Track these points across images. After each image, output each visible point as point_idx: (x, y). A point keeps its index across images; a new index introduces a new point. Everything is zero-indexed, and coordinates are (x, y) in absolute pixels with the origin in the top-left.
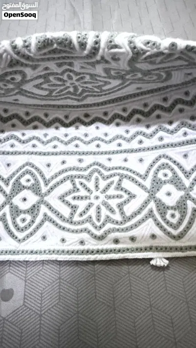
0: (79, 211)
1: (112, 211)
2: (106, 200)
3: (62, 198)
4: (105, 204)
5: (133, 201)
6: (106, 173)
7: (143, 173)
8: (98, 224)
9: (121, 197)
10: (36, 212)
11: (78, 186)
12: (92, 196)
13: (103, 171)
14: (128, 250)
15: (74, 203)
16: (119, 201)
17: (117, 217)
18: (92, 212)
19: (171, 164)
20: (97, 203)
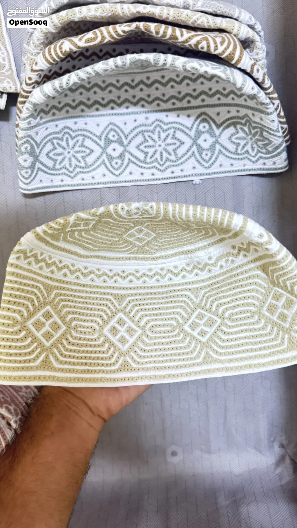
0: (149, 155)
1: (170, 154)
2: (166, 147)
3: (138, 147)
4: (165, 150)
5: (182, 146)
6: (165, 127)
7: (189, 126)
8: (161, 163)
9: (175, 144)
10: (123, 157)
11: (148, 138)
12: (157, 145)
13: (163, 125)
14: (179, 177)
15: (146, 150)
16: (173, 147)
17: (173, 158)
18: (158, 155)
19: (208, 119)
20: (160, 149)
